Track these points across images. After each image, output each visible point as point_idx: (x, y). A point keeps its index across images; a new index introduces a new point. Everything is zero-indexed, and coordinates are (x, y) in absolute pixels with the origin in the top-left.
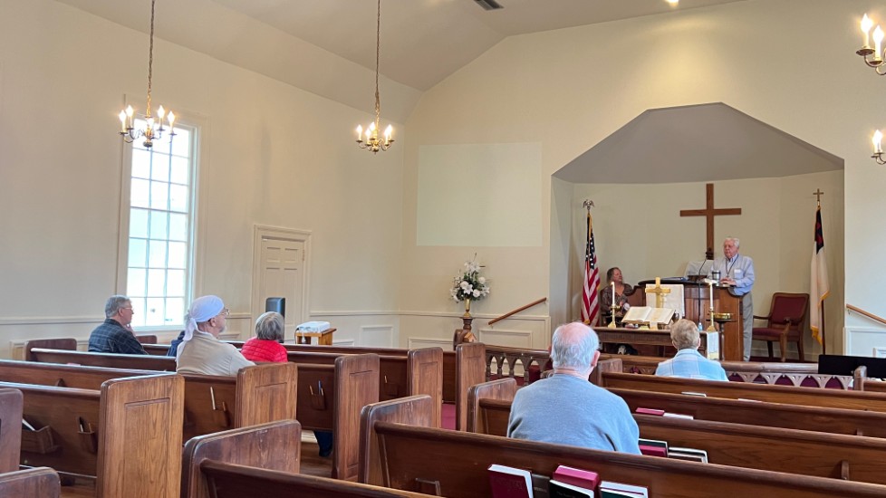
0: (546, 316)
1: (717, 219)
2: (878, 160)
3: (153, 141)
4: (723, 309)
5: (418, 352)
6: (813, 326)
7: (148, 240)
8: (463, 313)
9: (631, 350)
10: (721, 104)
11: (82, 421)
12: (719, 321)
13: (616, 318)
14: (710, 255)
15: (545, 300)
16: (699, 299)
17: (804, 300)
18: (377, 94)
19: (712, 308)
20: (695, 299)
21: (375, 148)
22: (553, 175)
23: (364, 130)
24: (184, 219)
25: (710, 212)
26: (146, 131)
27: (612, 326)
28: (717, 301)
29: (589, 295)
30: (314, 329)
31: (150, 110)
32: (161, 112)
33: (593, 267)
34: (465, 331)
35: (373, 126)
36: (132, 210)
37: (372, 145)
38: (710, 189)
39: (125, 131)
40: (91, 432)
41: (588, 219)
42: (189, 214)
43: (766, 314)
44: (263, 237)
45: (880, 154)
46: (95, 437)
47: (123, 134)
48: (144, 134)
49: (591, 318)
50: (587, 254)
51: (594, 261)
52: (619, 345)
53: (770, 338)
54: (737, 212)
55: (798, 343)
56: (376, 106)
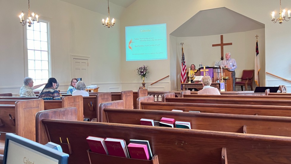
0: (169, 81)
1: (224, 47)
2: (274, 22)
3: (31, 25)
4: (226, 76)
5: (124, 92)
6: (256, 80)
7: (35, 60)
8: (142, 82)
9: (196, 90)
10: (224, 7)
11: (10, 115)
12: (225, 79)
13: (191, 80)
14: (222, 59)
15: (169, 76)
16: (218, 73)
17: (252, 72)
18: (109, 8)
19: (222, 75)
20: (217, 73)
21: (108, 26)
22: (170, 34)
23: (105, 21)
24: (47, 53)
25: (222, 45)
26: (29, 21)
27: (190, 82)
28: (224, 73)
29: (183, 74)
30: (92, 88)
31: (30, 14)
32: (33, 14)
33: (184, 65)
34: (143, 87)
35: (108, 19)
36: (28, 51)
37: (108, 25)
38: (222, 37)
39: (22, 22)
40: (13, 119)
41: (182, 49)
42: (48, 51)
43: (241, 77)
44: (74, 59)
45: (274, 19)
46: (14, 120)
47: (21, 23)
48: (28, 22)
49: (184, 82)
50: (182, 60)
51: (184, 63)
52: (192, 89)
53: (242, 85)
54: (231, 44)
55: (251, 86)
56: (109, 12)
